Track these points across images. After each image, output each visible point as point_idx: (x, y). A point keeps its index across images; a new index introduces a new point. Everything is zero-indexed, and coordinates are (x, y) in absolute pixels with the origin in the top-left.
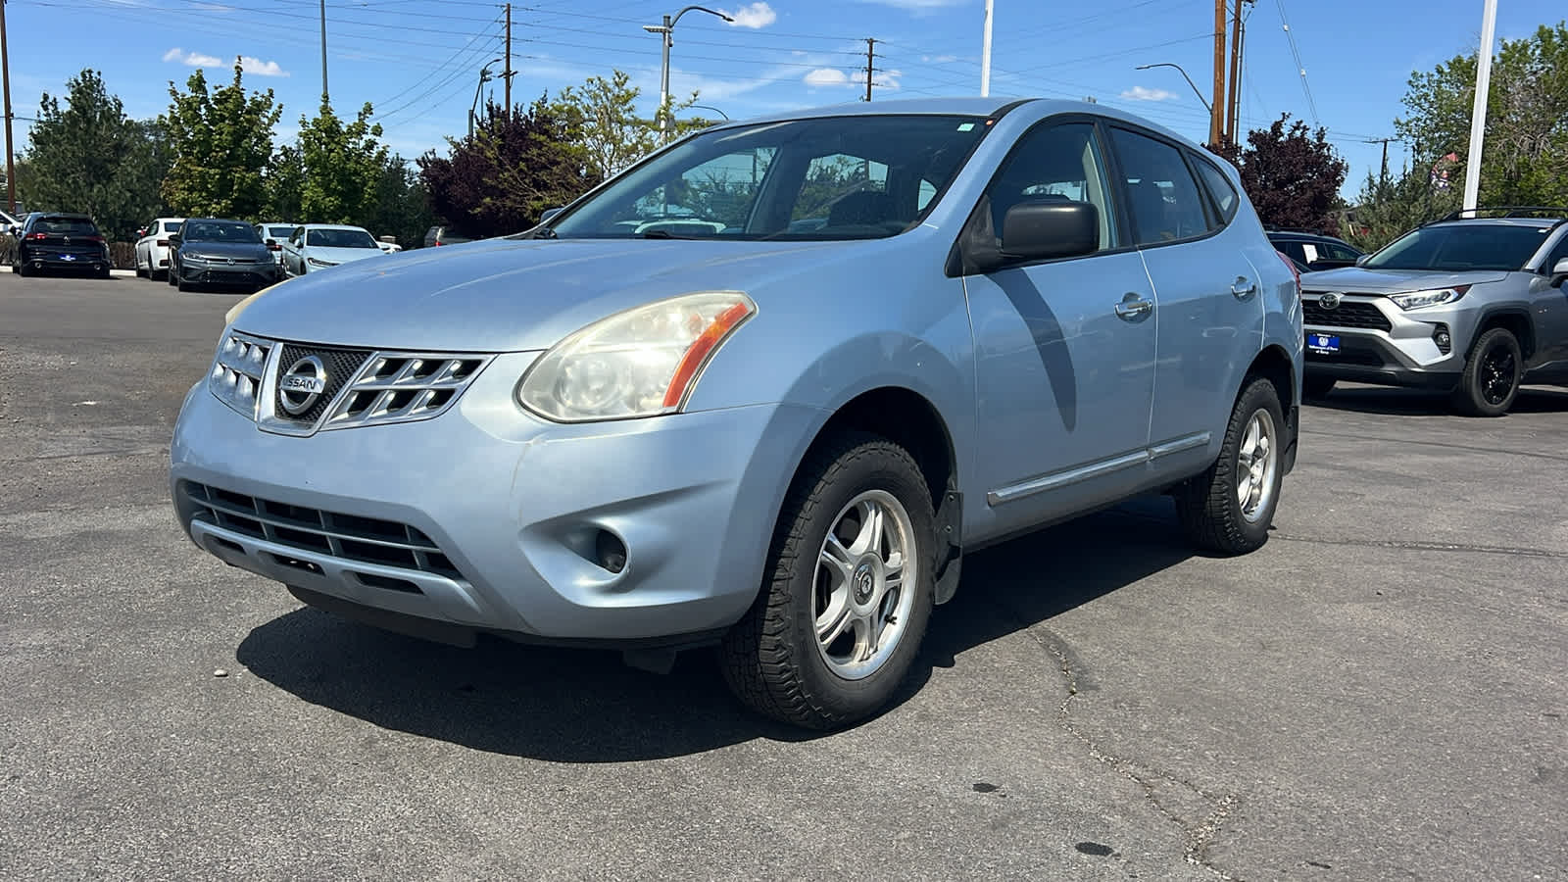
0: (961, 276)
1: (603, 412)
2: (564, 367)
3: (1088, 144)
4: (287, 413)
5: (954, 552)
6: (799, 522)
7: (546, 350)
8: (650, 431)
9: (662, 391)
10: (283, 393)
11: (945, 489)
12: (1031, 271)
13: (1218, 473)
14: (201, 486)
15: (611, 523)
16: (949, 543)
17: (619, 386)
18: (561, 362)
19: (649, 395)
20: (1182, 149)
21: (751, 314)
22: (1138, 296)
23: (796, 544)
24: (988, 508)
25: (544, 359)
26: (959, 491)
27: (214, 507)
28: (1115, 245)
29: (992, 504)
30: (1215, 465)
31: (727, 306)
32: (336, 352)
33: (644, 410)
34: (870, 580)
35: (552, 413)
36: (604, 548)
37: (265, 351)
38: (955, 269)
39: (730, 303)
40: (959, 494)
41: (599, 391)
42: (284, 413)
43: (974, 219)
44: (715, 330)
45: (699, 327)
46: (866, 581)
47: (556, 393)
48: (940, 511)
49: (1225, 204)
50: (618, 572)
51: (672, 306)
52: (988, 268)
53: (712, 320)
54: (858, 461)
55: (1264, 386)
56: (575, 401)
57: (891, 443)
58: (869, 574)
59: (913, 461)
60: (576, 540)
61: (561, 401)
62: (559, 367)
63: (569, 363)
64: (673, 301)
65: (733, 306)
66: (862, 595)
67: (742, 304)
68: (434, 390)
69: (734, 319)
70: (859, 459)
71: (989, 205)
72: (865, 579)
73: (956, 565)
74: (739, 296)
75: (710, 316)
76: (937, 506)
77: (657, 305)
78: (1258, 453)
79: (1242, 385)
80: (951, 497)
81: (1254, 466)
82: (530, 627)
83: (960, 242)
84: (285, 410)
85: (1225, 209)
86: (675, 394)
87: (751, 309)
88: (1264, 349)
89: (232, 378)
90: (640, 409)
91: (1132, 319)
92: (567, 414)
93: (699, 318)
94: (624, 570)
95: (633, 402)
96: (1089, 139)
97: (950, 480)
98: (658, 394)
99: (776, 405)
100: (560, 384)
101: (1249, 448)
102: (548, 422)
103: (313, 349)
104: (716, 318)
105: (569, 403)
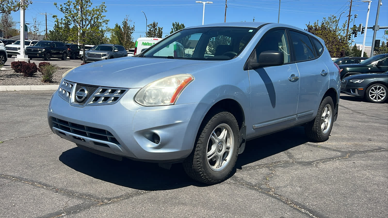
0: (248, 70)
1: (155, 104)
2: (146, 93)
3: (283, 35)
4: (77, 101)
5: (243, 141)
6: (205, 129)
7: (142, 88)
8: (167, 109)
9: (170, 99)
10: (76, 96)
11: (242, 125)
12: (266, 69)
13: (315, 121)
14: (56, 118)
15: (157, 132)
16: (242, 138)
17: (159, 97)
18: (145, 91)
19: (167, 100)
20: (309, 36)
21: (193, 80)
22: (295, 75)
23: (203, 135)
24: (253, 129)
25: (141, 90)
26: (245, 125)
27: (58, 124)
28: (289, 62)
29: (254, 128)
30: (314, 119)
31: (187, 78)
32: (90, 86)
33: (165, 104)
34: (222, 147)
35: (143, 104)
36: (154, 138)
37: (72, 85)
38: (246, 68)
39: (188, 77)
40: (245, 126)
41: (154, 98)
42: (76, 101)
43: (252, 55)
44: (184, 84)
45: (180, 83)
46: (221, 147)
47: (144, 99)
48: (240, 130)
49: (320, 50)
50: (158, 144)
51: (173, 77)
52: (255, 68)
53: (183, 81)
54: (220, 116)
55: (329, 98)
56: (148, 101)
57: (229, 112)
58: (222, 145)
59: (234, 117)
60: (147, 135)
61: (145, 101)
62: (145, 92)
63: (147, 91)
64: (173, 76)
65: (188, 78)
66: (219, 150)
67: (191, 78)
68: (114, 97)
69: (188, 81)
70: (220, 115)
71: (256, 52)
72: (221, 146)
73: (244, 145)
74: (190, 75)
75: (183, 80)
76: (240, 129)
77: (169, 77)
78: (327, 115)
79: (323, 98)
80: (243, 127)
81: (326, 119)
82: (136, 157)
83: (248, 61)
84: (77, 100)
85: (320, 52)
86: (173, 100)
87: (193, 79)
88: (329, 89)
89: (64, 92)
90: (164, 103)
91: (293, 81)
92: (146, 104)
93: (180, 81)
94: (159, 144)
95: (163, 101)
96: (283, 34)
97: (243, 122)
98: (169, 100)
99: (198, 103)
100: (145, 96)
101: (324, 115)
102: (141, 106)
103: (84, 85)
104: (184, 81)
105: (147, 101)
